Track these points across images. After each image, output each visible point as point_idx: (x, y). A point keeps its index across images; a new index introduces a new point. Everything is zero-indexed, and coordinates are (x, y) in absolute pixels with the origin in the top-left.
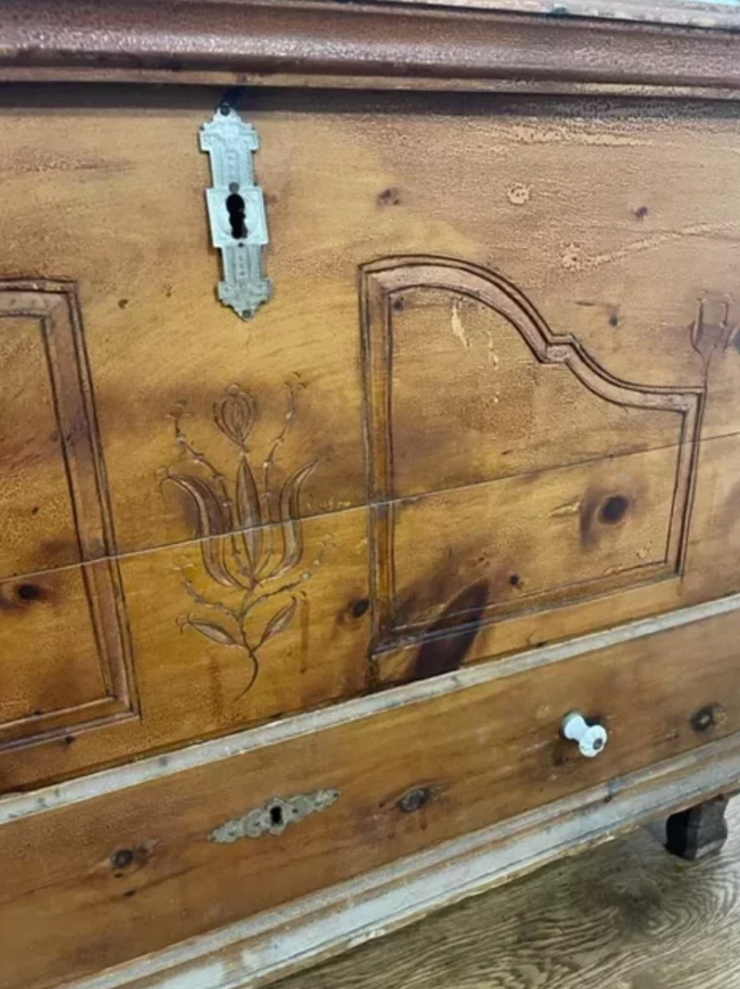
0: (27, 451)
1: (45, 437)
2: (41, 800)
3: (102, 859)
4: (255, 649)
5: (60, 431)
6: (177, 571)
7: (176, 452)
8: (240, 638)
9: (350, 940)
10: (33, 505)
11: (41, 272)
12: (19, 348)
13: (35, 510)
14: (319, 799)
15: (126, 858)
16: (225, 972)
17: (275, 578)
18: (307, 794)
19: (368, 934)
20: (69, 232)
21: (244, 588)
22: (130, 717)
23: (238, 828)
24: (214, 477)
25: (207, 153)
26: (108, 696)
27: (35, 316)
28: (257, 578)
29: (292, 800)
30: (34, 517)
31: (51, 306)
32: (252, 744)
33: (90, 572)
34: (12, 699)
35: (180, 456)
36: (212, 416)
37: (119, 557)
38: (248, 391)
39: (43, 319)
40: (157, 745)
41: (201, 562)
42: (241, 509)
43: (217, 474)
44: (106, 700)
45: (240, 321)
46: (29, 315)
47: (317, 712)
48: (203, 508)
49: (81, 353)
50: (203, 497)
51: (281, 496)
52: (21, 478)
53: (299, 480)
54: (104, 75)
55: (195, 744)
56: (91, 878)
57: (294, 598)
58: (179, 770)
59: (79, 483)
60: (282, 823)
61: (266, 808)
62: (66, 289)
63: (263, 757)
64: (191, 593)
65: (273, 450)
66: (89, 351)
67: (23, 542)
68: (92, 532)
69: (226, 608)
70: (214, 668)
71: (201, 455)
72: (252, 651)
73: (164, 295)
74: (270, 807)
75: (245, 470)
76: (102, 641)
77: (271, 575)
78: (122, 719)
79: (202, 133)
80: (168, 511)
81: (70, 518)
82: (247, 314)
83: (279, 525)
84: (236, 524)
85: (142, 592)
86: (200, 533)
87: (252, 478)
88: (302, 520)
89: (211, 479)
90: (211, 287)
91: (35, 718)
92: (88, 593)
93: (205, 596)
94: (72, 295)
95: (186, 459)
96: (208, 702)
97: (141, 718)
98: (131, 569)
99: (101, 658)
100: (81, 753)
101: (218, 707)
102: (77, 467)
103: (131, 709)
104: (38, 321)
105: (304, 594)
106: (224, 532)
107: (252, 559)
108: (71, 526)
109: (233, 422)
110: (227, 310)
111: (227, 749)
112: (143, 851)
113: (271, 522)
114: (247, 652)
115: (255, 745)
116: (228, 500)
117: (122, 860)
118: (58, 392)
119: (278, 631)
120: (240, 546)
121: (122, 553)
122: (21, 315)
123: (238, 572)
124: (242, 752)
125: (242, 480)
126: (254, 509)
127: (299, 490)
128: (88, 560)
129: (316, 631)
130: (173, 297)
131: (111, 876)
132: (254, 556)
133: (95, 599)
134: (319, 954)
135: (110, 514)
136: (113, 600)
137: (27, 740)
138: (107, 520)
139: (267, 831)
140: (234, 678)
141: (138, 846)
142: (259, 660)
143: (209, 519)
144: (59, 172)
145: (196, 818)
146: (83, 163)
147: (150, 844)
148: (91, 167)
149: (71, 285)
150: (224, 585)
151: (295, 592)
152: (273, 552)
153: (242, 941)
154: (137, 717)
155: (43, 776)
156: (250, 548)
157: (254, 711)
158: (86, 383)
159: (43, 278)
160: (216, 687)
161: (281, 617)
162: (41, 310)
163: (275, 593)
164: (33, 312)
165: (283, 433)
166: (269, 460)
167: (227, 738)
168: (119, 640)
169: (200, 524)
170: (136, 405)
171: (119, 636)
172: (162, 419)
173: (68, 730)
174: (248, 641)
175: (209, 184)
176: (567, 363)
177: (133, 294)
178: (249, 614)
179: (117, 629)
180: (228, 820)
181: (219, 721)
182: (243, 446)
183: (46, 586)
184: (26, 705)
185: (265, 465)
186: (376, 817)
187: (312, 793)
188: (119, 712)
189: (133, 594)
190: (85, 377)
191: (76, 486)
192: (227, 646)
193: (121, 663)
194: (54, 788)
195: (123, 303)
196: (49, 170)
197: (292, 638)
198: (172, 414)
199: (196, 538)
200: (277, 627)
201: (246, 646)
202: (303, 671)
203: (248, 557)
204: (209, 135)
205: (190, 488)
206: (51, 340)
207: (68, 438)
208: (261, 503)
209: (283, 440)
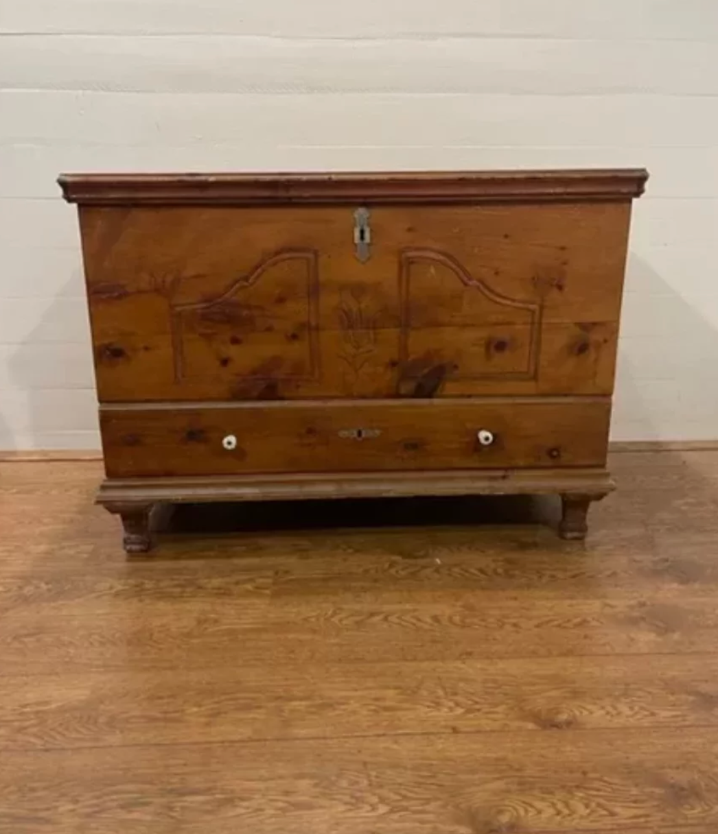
0: (300, 295)
1: (305, 292)
2: (289, 403)
3: (302, 429)
5: (309, 291)
7: (339, 302)
8: (353, 365)
10: (299, 311)
11: (309, 247)
14: (375, 432)
15: (310, 431)
17: (366, 347)
18: (371, 429)
21: (355, 348)
23: (346, 433)
25: (355, 218)
29: (366, 429)
30: (299, 315)
31: (311, 257)
33: (312, 335)
34: (284, 369)
36: (350, 292)
40: (324, 395)
41: (343, 338)
42: (357, 323)
45: (361, 264)
47: (378, 399)
48: (345, 320)
50: (346, 316)
51: (370, 320)
52: (297, 303)
53: (376, 316)
56: (299, 435)
58: (330, 406)
59: (312, 307)
60: (361, 437)
61: (357, 429)
65: (368, 305)
66: (319, 270)
67: (295, 322)
68: (313, 323)
69: (349, 354)
70: (344, 374)
71: (346, 304)
73: (340, 256)
75: (359, 310)
79: (354, 213)
80: (335, 319)
82: (363, 262)
83: (368, 330)
84: (355, 327)
86: (344, 328)
87: (361, 313)
88: (377, 330)
89: (348, 311)
90: (353, 254)
92: (310, 341)
93: (343, 348)
94: (317, 254)
95: (342, 304)
96: (341, 385)
98: (323, 336)
99: (311, 362)
101: (344, 388)
102: (312, 302)
104: (307, 261)
106: (351, 330)
108: (308, 319)
109: (357, 294)
110: (358, 261)
111: (346, 403)
112: (315, 430)
115: (356, 405)
116: (353, 319)
118: (310, 280)
121: (322, 331)
122: (303, 259)
124: (351, 406)
125: (358, 313)
126: (361, 324)
128: (311, 331)
129: (379, 369)
131: (305, 436)
133: (312, 343)
137: (287, 383)
138: (318, 319)
139: (356, 438)
140: (350, 379)
142: (358, 374)
143: (347, 324)
145: (333, 425)
147: (318, 428)
149: (316, 251)
152: (365, 338)
155: (290, 396)
160: (344, 380)
162: (308, 258)
165: (372, 299)
167: (346, 400)
170: (330, 286)
172: (337, 291)
173: (299, 383)
175: (355, 226)
176: (478, 288)
177: (332, 254)
178: (357, 357)
180: (343, 429)
182: (359, 303)
183: (299, 336)
185: (366, 309)
193: (317, 365)
195: (329, 257)
197: (371, 369)
198: (340, 290)
200: (365, 364)
201: (355, 368)
202: (373, 382)
205: (342, 313)
206: (309, 266)
207: (311, 293)
208: (364, 322)
209: (372, 302)
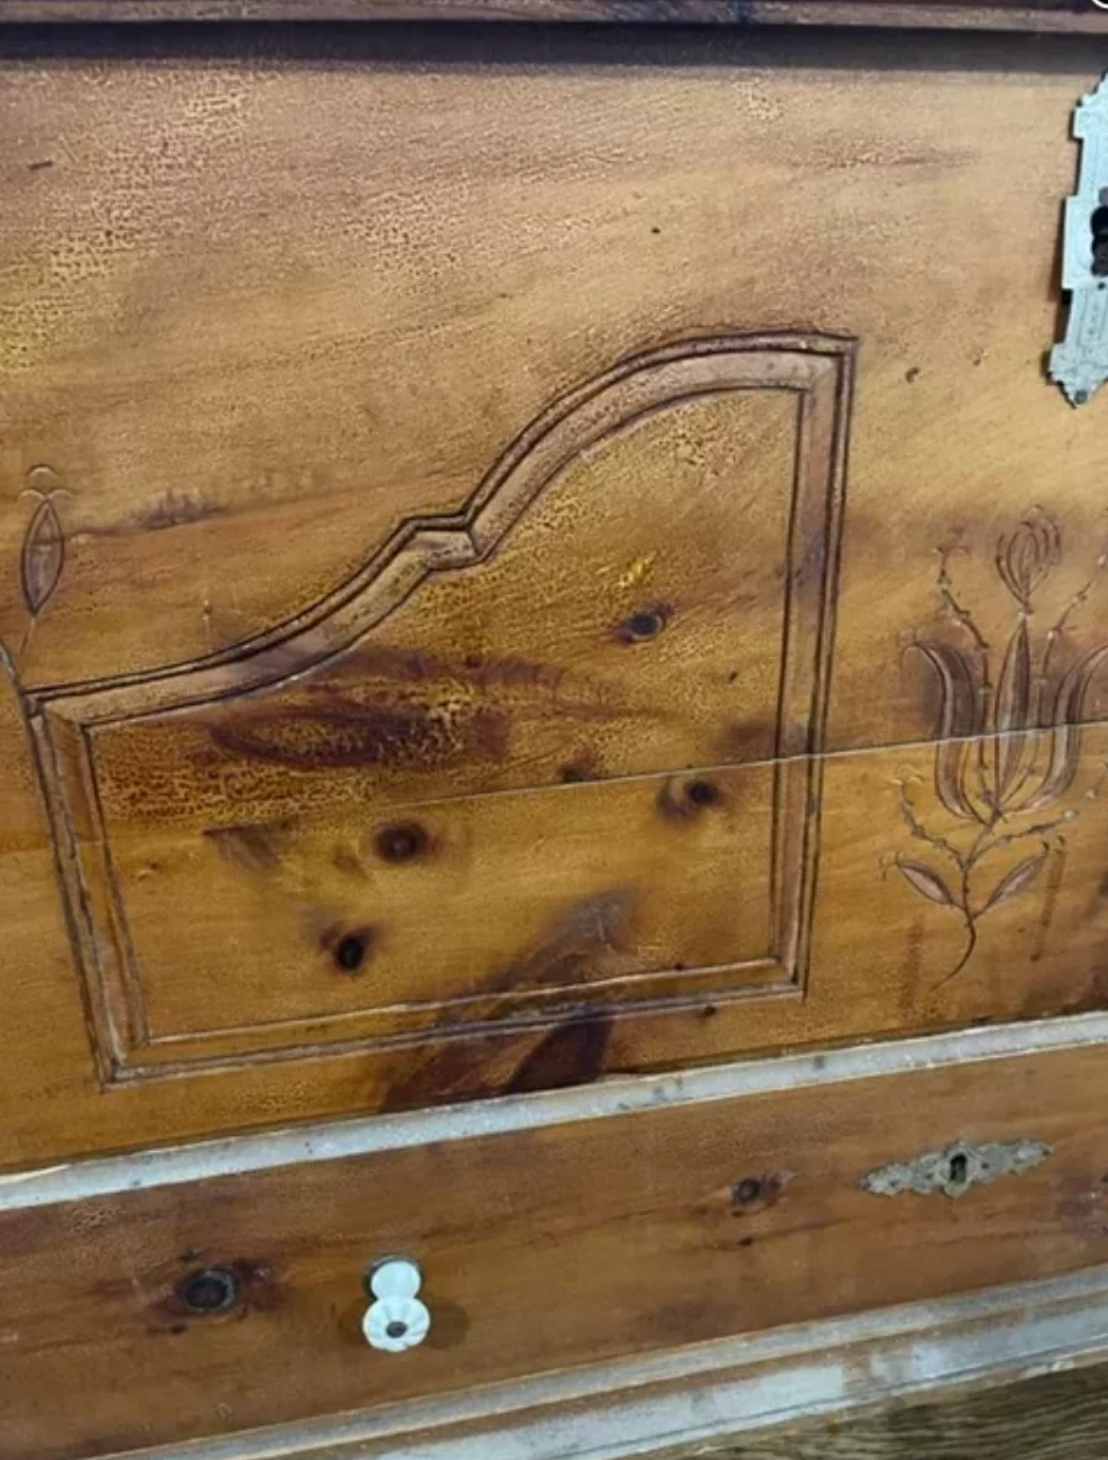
0: (742, 590)
1: (768, 570)
2: (658, 1091)
3: (720, 1187)
4: (976, 916)
5: (789, 562)
6: (895, 786)
7: (933, 605)
8: (958, 897)
9: (1026, 1368)
10: (732, 668)
11: (816, 324)
12: (763, 437)
13: (733, 676)
14: (1022, 1155)
15: (754, 1190)
16: (846, 1380)
17: (1026, 812)
18: (1006, 1143)
19: (1050, 1365)
20: (865, 262)
21: (981, 821)
22: (791, 991)
23: (903, 1176)
24: (976, 649)
25: (1080, 142)
26: (769, 955)
27: (794, 389)
28: (1001, 809)
29: (983, 1149)
30: (730, 686)
31: (818, 375)
32: (944, 1056)
33: (784, 773)
34: (652, 944)
35: (937, 611)
36: (993, 554)
37: (827, 756)
38: (1051, 519)
39: (801, 392)
40: (819, 1037)
41: (931, 776)
42: (1001, 700)
43: (982, 644)
44: (767, 962)
45: (1068, 406)
46: (785, 388)
47: (1038, 1022)
48: (950, 695)
49: (841, 447)
50: (954, 677)
51: (1062, 685)
52: (725, 628)
53: (1092, 663)
54: (977, 18)
55: (862, 1043)
56: (702, 1211)
57: (1046, 846)
58: (841, 1079)
59: (798, 641)
60: (963, 1180)
61: (945, 1154)
62: (842, 349)
63: (959, 1078)
64: (910, 819)
65: (1066, 614)
66: (852, 444)
67: (709, 721)
68: (798, 714)
69: (950, 849)
70: (916, 935)
71: (967, 613)
72: (971, 916)
73: (971, 362)
74: (953, 1154)
75: (1020, 641)
76: (779, 876)
77: (1022, 807)
78: (783, 992)
79: (1079, 112)
80: (904, 693)
81: (775, 693)
82: (1081, 396)
83: (1049, 732)
84: (990, 723)
85: (846, 811)
86: (938, 734)
87: (1027, 654)
88: (1084, 726)
89: (972, 652)
90: (1037, 353)
91: (674, 974)
92: (775, 805)
93: (926, 828)
94: (847, 359)
95: (945, 617)
96: (898, 985)
97: (805, 996)
98: (837, 776)
99: (773, 900)
100: (723, 1032)
101: (909, 994)
102: (800, 618)
103: (795, 980)
104: (795, 397)
105: (1062, 840)
106: (970, 734)
107: (1001, 778)
108: (773, 703)
109: (1021, 562)
110: (1054, 389)
111: (908, 1058)
112: (775, 1185)
113: (1040, 726)
114: (965, 920)
115: (949, 1059)
116: (987, 684)
117: (746, 1192)
118: (799, 504)
119: (1011, 894)
120: (989, 756)
121: (833, 750)
122: (779, 387)
123: (978, 797)
124: (931, 1066)
125: (1013, 656)
126: (1018, 703)
127: (1091, 677)
128: (784, 756)
129: (1068, 900)
130: (982, 365)
131: (728, 1212)
132: (1005, 775)
133: (782, 812)
134: (979, 1380)
135: (827, 693)
136: (802, 819)
137: (657, 1003)
138: (821, 699)
139: (941, 1189)
140: (937, 955)
141: (769, 1177)
142: (978, 933)
143: (955, 712)
144: (872, 170)
145: (850, 1151)
146: (907, 155)
147: (786, 1178)
148: (914, 161)
149: (849, 344)
150: (955, 814)
151: (1049, 836)
152: (1032, 771)
153: (875, 1341)
154: (800, 993)
155: (670, 1057)
156: (1003, 762)
157: (954, 1008)
158: (838, 493)
159: (816, 332)
160: (912, 966)
161: (1023, 871)
162: (804, 379)
163: (1021, 835)
164: (792, 383)
165: (1089, 585)
166: (1057, 629)
167: (909, 1041)
168: (799, 878)
169: (942, 716)
170: (896, 531)
171: (800, 872)
172: (925, 554)
173: (711, 996)
174: (970, 902)
175: (1071, 190)
177: (929, 360)
178: (979, 863)
179: (800, 861)
180: (892, 1163)
181: (905, 1016)
182: (1026, 604)
183: (724, 787)
184: (668, 954)
185: (1050, 635)
186: (1093, 1195)
187: (1013, 1143)
188: (778, 983)
189: (833, 812)
190: (838, 485)
191: (792, 646)
192: (938, 906)
193: (796, 913)
194: (675, 1075)
195: (911, 375)
196: (859, 165)
197: (1031, 906)
198: (940, 549)
199: (932, 739)
200: (1011, 887)
201: (966, 909)
202: (1035, 958)
203: (997, 775)
204: (1087, 115)
205: (940, 662)
206: (806, 427)
207: (799, 573)
208: (1031, 693)
209: (1084, 598)
